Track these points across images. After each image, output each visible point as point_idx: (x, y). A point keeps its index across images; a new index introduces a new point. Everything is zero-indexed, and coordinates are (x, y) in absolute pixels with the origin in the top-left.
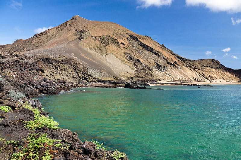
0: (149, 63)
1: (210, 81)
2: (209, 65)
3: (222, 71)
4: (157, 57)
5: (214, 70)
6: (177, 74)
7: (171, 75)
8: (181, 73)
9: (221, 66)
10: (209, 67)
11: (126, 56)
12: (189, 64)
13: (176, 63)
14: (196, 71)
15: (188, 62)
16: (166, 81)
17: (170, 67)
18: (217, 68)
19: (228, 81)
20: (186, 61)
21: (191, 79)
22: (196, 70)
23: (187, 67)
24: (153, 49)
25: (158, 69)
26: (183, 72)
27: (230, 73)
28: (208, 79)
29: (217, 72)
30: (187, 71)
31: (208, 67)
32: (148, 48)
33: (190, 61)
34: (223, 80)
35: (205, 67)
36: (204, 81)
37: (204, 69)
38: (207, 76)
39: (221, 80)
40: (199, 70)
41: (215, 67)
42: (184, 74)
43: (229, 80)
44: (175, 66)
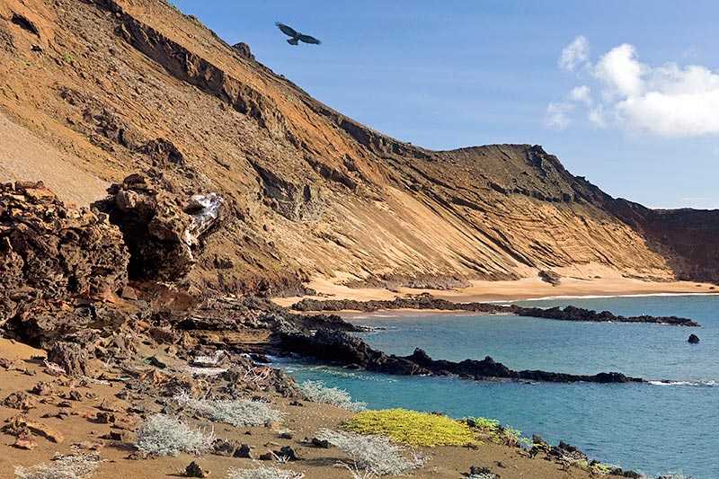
0: (222, 169)
1: (542, 274)
2: (522, 183)
3: (593, 217)
4: (251, 127)
5: (548, 209)
6: (379, 240)
7: (350, 242)
8: (391, 230)
9: (581, 189)
10: (525, 192)
11: (77, 117)
12: (414, 173)
13: (352, 168)
14: (460, 216)
15: (407, 163)
16: (335, 280)
17: (326, 193)
18: (566, 198)
19: (632, 271)
20: (395, 156)
21: (452, 262)
22: (459, 208)
23: (413, 189)
24: (218, 73)
25: (273, 205)
26: (403, 224)
27: (634, 228)
28: (531, 264)
29: (570, 224)
30: (419, 220)
31: (516, 191)
32: (185, 69)
33: (418, 154)
34: (603, 267)
35: (503, 191)
36: (514, 277)
37: (499, 205)
38: (524, 248)
39: (595, 267)
40: (475, 208)
41: (553, 192)
42: (411, 237)
43: (637, 268)
44: (352, 186)
